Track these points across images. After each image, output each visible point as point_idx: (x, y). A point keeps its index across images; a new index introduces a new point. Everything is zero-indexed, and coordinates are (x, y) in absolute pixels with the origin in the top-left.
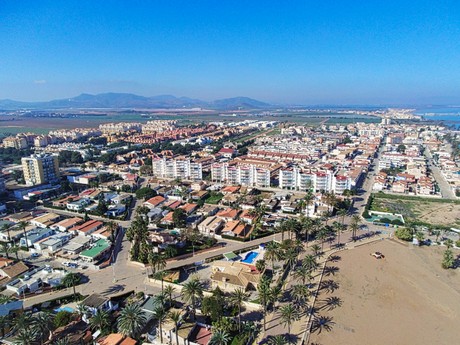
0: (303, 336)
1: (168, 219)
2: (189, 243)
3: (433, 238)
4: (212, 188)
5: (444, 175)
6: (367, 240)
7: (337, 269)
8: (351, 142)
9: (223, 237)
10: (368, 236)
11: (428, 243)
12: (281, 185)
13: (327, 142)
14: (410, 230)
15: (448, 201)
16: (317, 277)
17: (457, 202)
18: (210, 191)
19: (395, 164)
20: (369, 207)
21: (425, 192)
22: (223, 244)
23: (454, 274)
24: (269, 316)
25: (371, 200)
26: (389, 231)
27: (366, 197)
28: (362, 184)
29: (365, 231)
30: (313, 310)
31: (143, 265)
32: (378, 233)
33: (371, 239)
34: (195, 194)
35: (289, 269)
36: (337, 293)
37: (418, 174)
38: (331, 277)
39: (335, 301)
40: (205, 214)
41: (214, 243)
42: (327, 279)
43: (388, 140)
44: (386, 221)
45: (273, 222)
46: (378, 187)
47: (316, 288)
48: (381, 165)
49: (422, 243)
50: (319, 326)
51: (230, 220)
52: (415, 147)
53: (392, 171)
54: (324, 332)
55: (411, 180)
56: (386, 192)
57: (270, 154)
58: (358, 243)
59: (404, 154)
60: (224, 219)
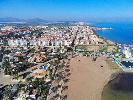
0: (62, 85)
1: (17, 59)
2: (25, 66)
3: (90, 54)
4: (31, 48)
5: (92, 39)
6: (76, 57)
7: (69, 66)
8: (70, 31)
9: (36, 62)
12: (52, 45)
13: (64, 32)
14: (86, 53)
15: (93, 45)
16: (64, 69)
17: (95, 45)
18: (30, 49)
19: (81, 37)
20: (76, 49)
21: (88, 43)
22: (37, 65)
23: (95, 62)
24: (53, 82)
25: (76, 46)
26: (81, 54)
27: (75, 46)
29: (75, 55)
30: (64, 78)
31: (10, 76)
32: (78, 55)
33: (77, 57)
34: (25, 50)
35: (57, 68)
36: (70, 72)
37: (86, 39)
38: (68, 68)
39: (69, 74)
40: (30, 56)
41: (34, 65)
42: (67, 69)
43: (79, 30)
44: (80, 52)
45: (51, 56)
46: (78, 43)
47: (64, 72)
48: (78, 37)
49: (88, 56)
50: (66, 81)
51: (38, 57)
52: (85, 32)
53: (81, 39)
54: (67, 82)
55: (85, 40)
56: (79, 44)
57: (48, 36)
58: (74, 58)
59: (83, 34)
60: (36, 57)
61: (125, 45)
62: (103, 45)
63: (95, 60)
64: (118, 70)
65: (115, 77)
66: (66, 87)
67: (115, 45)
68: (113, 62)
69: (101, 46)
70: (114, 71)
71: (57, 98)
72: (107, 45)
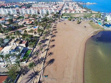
0: (50, 39)
3: (75, 20)
5: (77, 10)
7: (56, 27)
8: (57, 4)
9: (26, 25)
10: (62, 21)
11: (74, 20)
12: (40, 14)
13: (51, 5)
14: (71, 18)
15: (78, 13)
16: (52, 29)
17: (79, 14)
18: (20, 16)
19: (67, 8)
20: (62, 16)
21: (73, 12)
22: (26, 26)
23: (79, 25)
24: (41, 37)
25: (62, 14)
26: (67, 20)
28: (60, 12)
29: (62, 20)
30: (52, 34)
32: (64, 20)
33: (63, 21)
34: (15, 17)
35: (45, 28)
36: (56, 31)
37: (72, 9)
38: (55, 28)
39: (56, 32)
40: (19, 21)
41: (23, 26)
42: (54, 29)
43: (65, 4)
44: (66, 18)
47: (52, 31)
48: (64, 8)
49: (73, 21)
51: (27, 21)
52: (71, 5)
54: (54, 37)
55: (70, 10)
56: (66, 13)
57: (37, 8)
58: (60, 22)
59: (69, 6)
60: (25, 21)
61: (107, 13)
62: (87, 14)
63: (80, 23)
64: (100, 29)
65: (97, 34)
66: (53, 40)
67: (97, 14)
68: (96, 24)
69: (85, 14)
70: (96, 30)
71: (45, 47)
72: (90, 14)
